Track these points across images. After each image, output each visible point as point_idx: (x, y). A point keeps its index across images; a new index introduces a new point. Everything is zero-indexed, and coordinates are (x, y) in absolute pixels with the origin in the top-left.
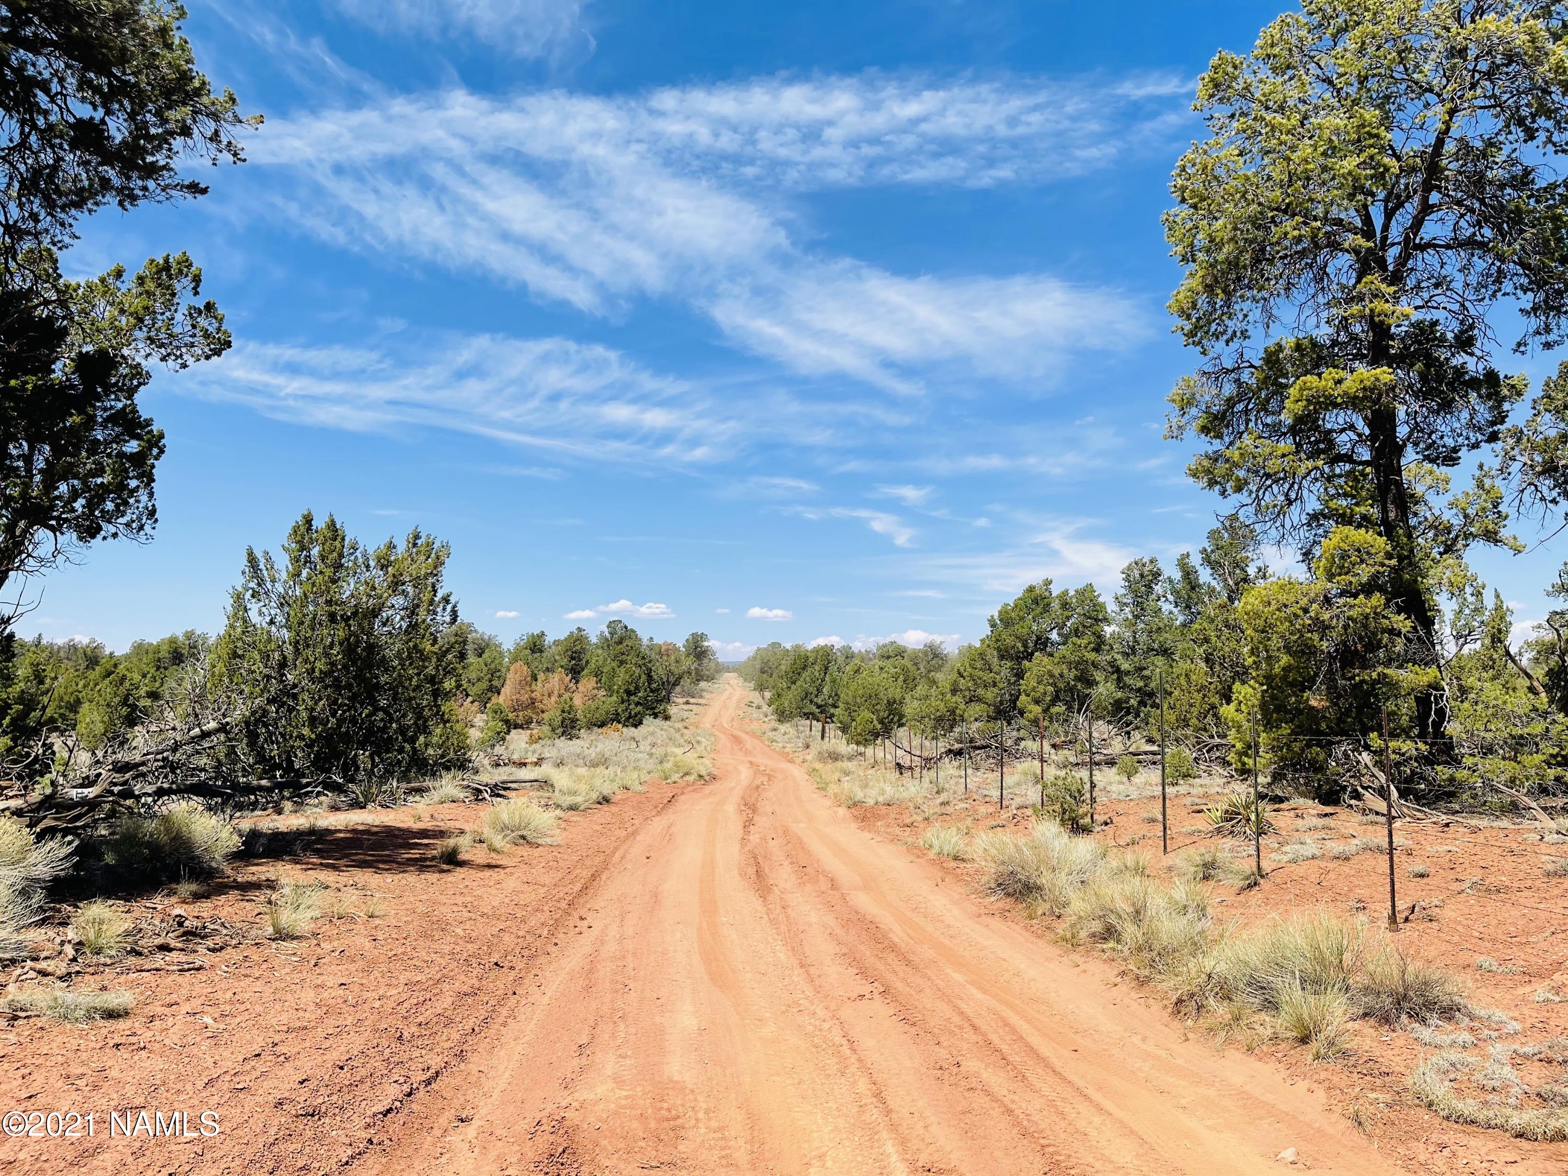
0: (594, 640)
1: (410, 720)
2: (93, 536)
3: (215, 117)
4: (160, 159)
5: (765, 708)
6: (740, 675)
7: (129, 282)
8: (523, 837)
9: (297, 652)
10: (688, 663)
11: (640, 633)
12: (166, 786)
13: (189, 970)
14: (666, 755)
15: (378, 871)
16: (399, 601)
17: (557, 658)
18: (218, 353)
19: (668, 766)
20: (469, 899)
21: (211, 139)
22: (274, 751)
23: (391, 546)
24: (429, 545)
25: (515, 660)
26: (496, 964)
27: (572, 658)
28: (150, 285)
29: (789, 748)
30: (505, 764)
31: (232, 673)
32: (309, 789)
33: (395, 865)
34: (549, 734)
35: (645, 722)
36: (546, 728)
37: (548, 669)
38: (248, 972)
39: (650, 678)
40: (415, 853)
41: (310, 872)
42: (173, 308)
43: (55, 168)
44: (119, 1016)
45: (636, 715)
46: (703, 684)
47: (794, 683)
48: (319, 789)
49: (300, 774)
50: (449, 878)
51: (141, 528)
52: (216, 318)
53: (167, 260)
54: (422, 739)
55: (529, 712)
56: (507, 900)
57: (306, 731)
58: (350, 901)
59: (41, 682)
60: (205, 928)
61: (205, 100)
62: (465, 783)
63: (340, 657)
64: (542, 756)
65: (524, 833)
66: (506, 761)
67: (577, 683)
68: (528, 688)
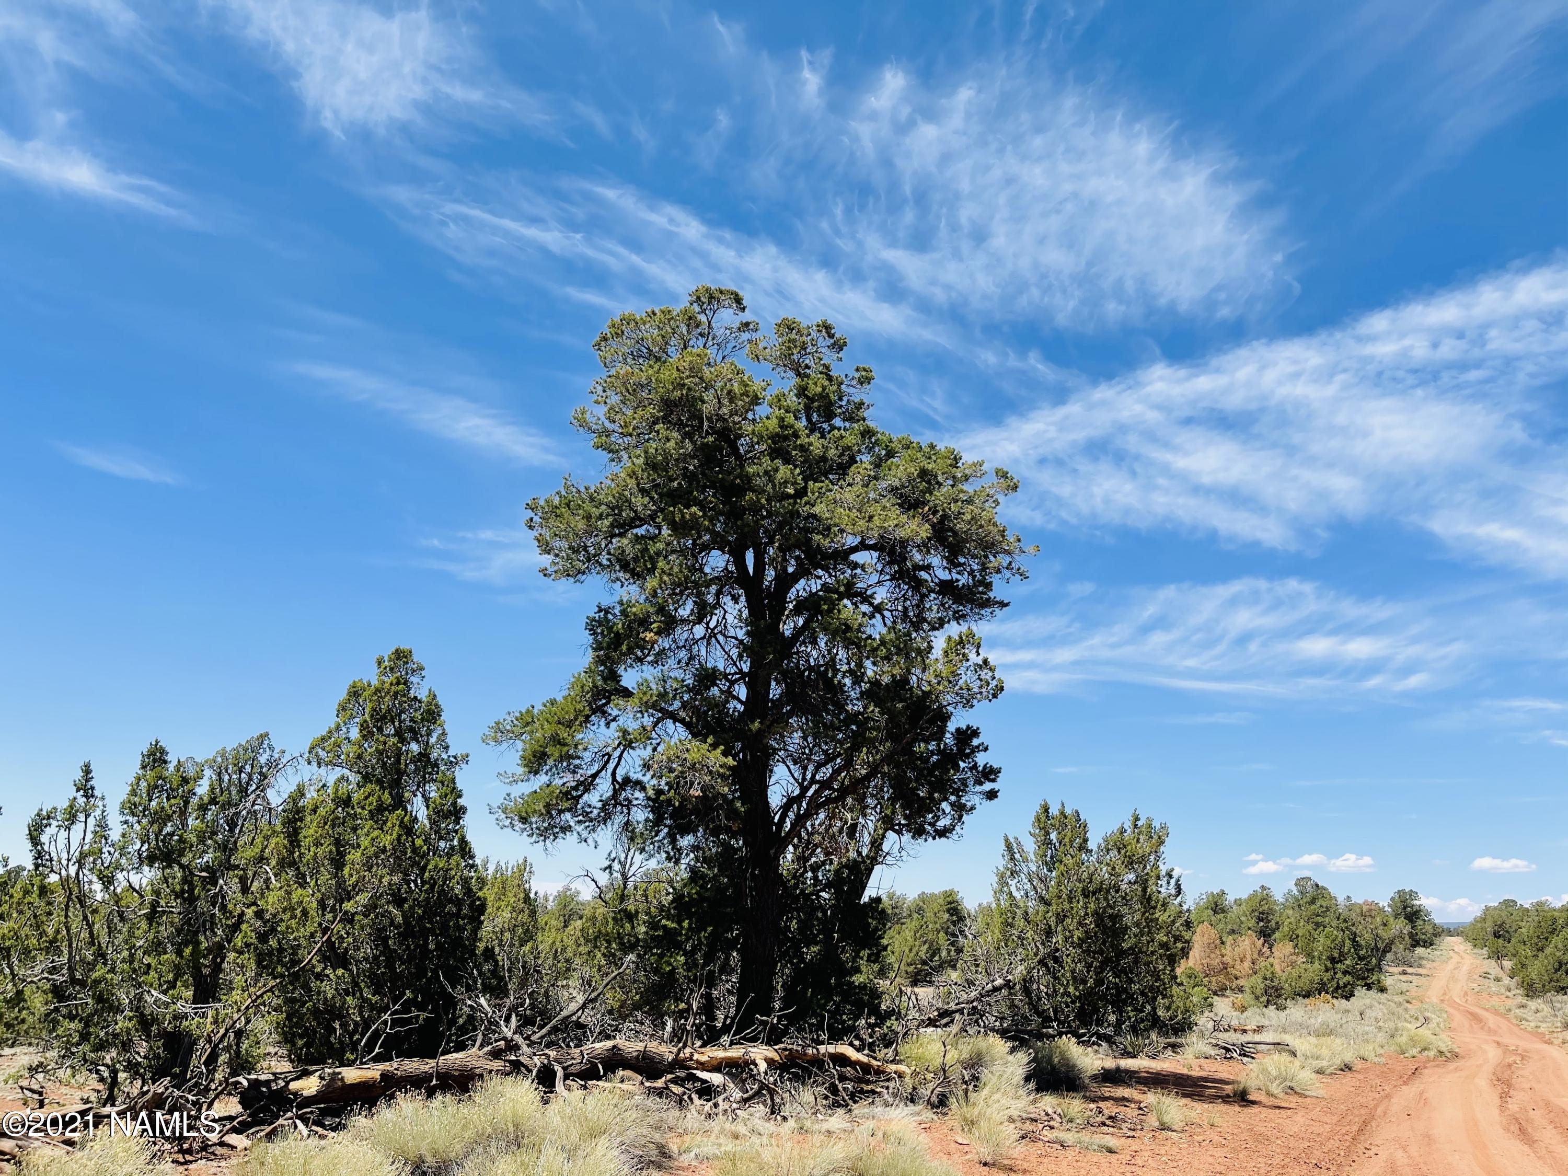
0: (1280, 899)
1: (1149, 980)
5: (1506, 981)
6: (1467, 939)
8: (1292, 1088)
9: (1058, 921)
10: (1400, 926)
11: (1333, 891)
13: (1128, 1137)
14: (1396, 1029)
16: (1132, 876)
17: (1243, 919)
19: (1403, 1040)
22: (1046, 1006)
23: (1122, 831)
24: (1149, 826)
25: (1200, 922)
27: (1260, 920)
29: (1544, 1028)
30: (1227, 1030)
32: (1086, 1038)
34: (1254, 1002)
35: (1356, 993)
36: (1247, 998)
37: (1234, 932)
38: (1164, 1144)
39: (1356, 945)
40: (1211, 1092)
44: (1114, 1152)
45: (1345, 986)
46: (1420, 951)
47: (1541, 949)
48: (1094, 1039)
50: (1248, 1110)
54: (1159, 1000)
55: (1221, 978)
56: (1303, 1129)
57: (1071, 989)
58: (1192, 1116)
60: (1114, 1117)
62: (1214, 1041)
63: (1092, 926)
64: (1261, 1024)
65: (1291, 1084)
66: (1226, 1027)
67: (1270, 948)
68: (1218, 952)
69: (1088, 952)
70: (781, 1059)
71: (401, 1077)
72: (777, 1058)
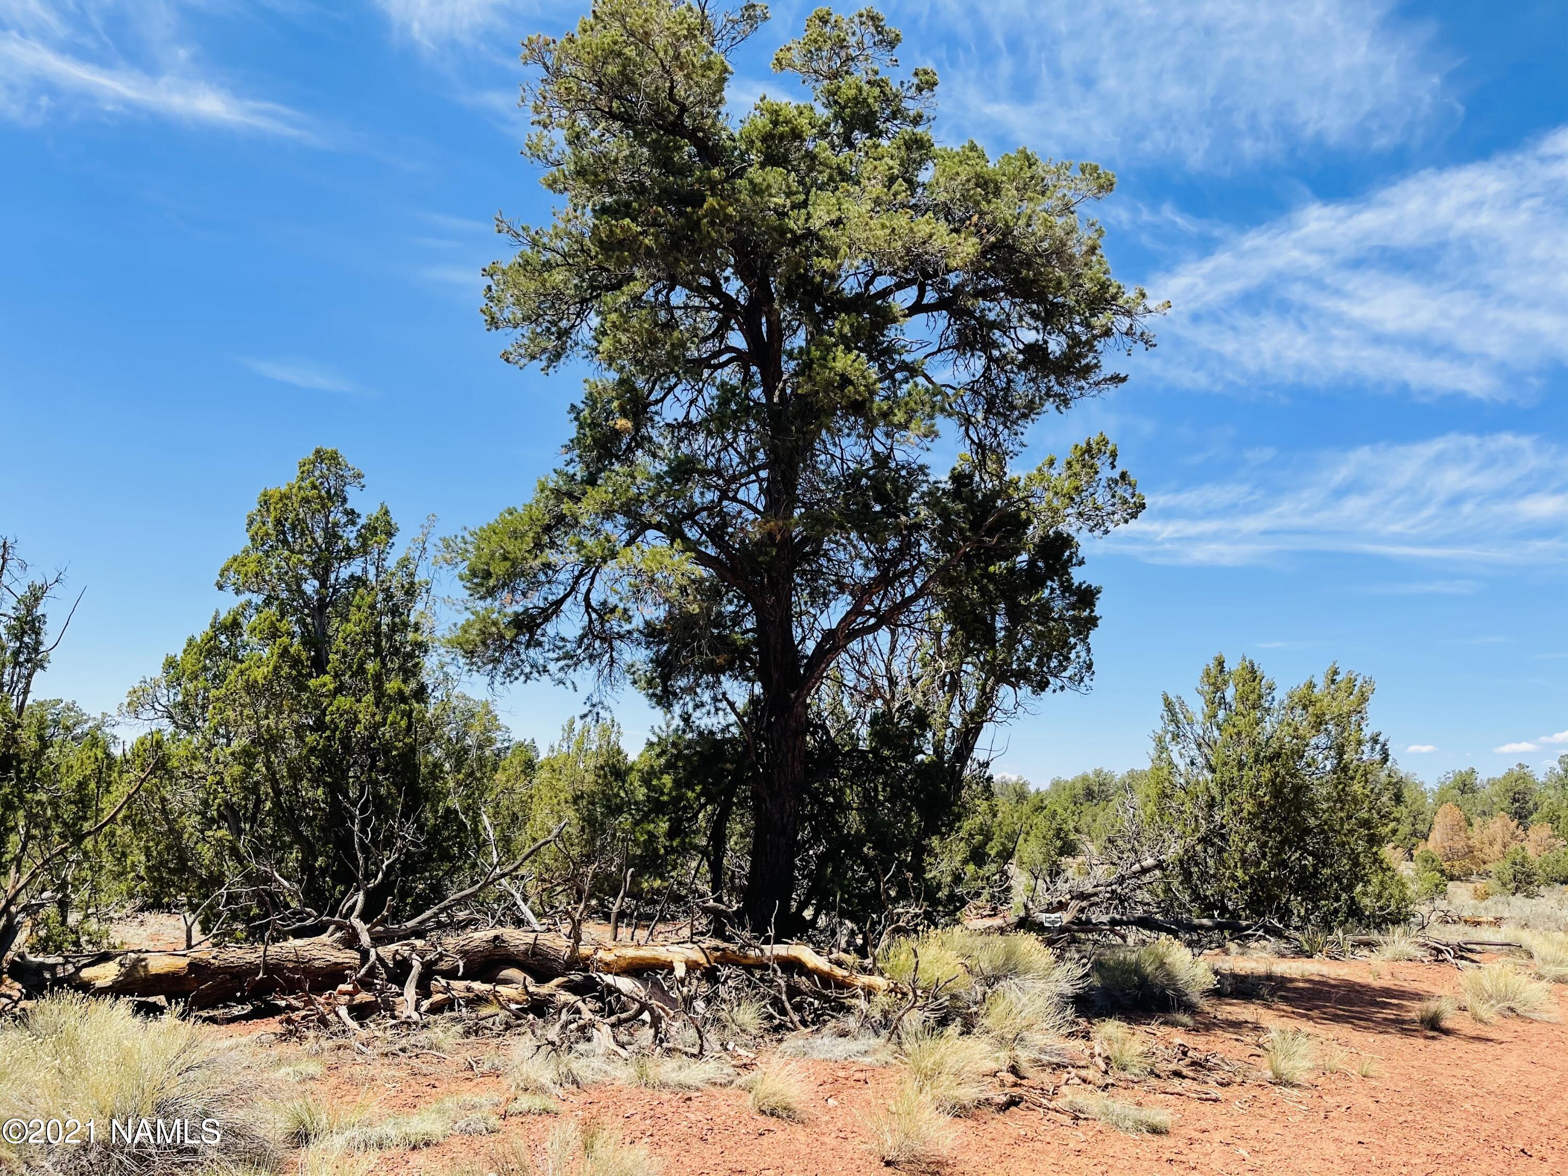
0: (1541, 778)
1: (1345, 864)
2: (1043, 690)
3: (1129, 313)
4: (1089, 359)
7: (1060, 466)
8: (1512, 1010)
9: (1223, 793)
12: (1118, 917)
13: (1207, 1100)
15: (1356, 1027)
16: (1322, 740)
17: (1496, 799)
18: (1134, 516)
20: (1468, 1073)
21: (1127, 334)
22: (1209, 891)
23: (1311, 686)
24: (1352, 682)
25: (1441, 802)
26: (1523, 1151)
27: (1515, 800)
28: (1077, 467)
30: (1455, 922)
31: (1162, 812)
32: (1250, 932)
33: (1371, 1025)
34: (1499, 889)
36: (1493, 883)
37: (1484, 813)
38: (1262, 1112)
40: (1389, 1014)
41: (1285, 1019)
42: (1094, 484)
43: (1007, 389)
44: (1161, 1133)
48: (1260, 933)
49: (1235, 915)
50: (1436, 1045)
51: (1081, 680)
52: (1130, 484)
53: (1088, 444)
54: (1359, 888)
55: (1467, 862)
56: (1514, 1080)
57: (1239, 873)
58: (1339, 1058)
59: (995, 815)
60: (1207, 1061)
61: (1121, 301)
62: (1421, 940)
63: (1267, 798)
64: (1499, 915)
65: (1513, 1005)
66: (1455, 918)
67: (1526, 829)
68: (1462, 834)
69: (1264, 828)
70: (709, 962)
71: (219, 967)
72: (703, 960)
